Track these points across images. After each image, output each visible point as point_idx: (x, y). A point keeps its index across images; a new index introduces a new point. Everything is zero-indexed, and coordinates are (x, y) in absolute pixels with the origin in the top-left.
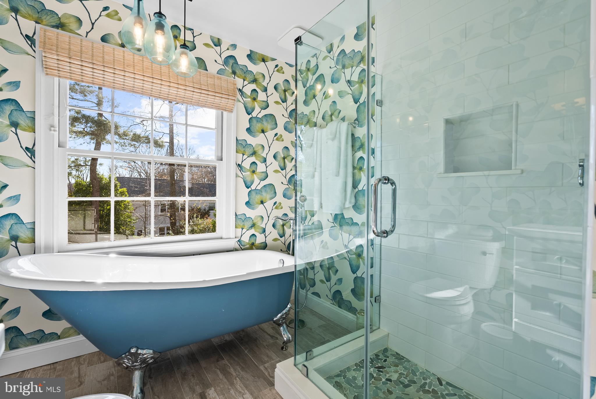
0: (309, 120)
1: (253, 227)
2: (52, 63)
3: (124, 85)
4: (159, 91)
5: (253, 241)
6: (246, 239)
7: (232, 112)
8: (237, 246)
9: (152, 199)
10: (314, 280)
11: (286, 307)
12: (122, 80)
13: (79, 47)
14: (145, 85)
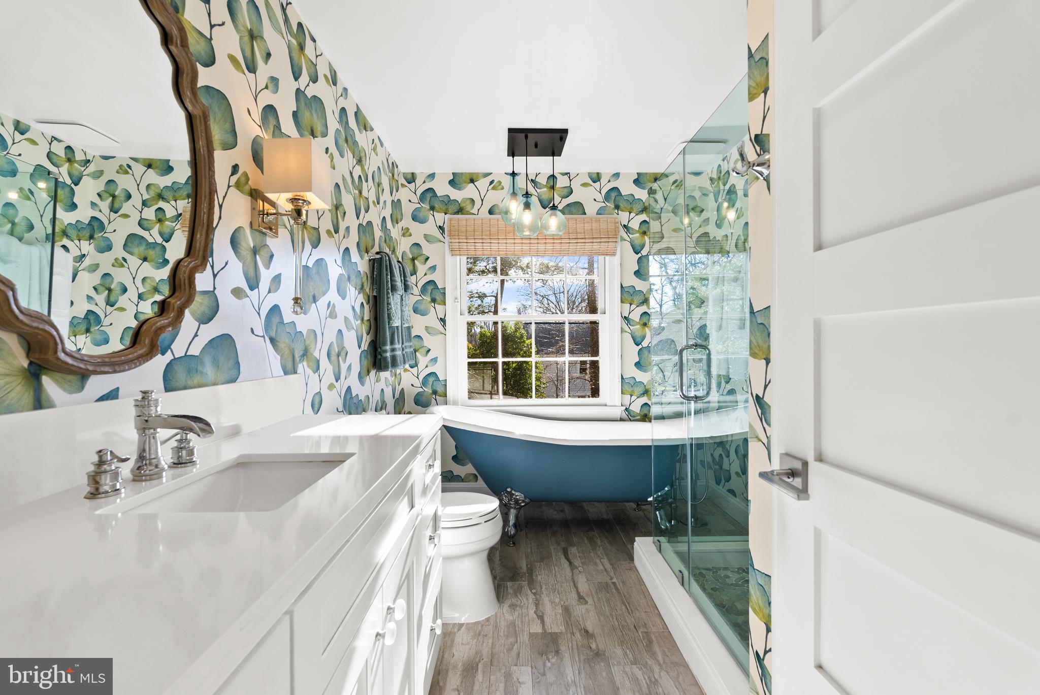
0: (722, 248)
1: (645, 395)
2: (456, 246)
3: (506, 251)
4: (537, 250)
5: (645, 411)
6: (636, 408)
7: (614, 255)
8: (624, 416)
9: (534, 359)
10: (729, 471)
11: (663, 489)
12: (505, 247)
13: (473, 226)
14: (523, 247)
